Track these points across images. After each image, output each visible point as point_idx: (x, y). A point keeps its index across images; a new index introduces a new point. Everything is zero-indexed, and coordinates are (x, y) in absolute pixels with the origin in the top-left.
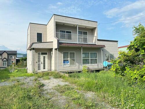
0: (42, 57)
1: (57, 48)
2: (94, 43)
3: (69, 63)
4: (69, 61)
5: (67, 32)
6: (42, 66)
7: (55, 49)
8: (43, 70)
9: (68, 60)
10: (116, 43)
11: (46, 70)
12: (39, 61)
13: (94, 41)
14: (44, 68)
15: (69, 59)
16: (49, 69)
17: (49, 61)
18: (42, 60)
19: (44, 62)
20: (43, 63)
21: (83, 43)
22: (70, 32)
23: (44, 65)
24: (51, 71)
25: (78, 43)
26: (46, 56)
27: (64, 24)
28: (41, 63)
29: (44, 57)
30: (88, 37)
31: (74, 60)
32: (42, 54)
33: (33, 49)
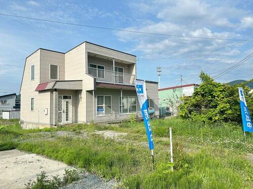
0: (64, 102)
1: (93, 89)
2: (131, 84)
3: (104, 112)
4: (104, 108)
5: (99, 67)
6: (64, 116)
7: (87, 91)
8: (66, 122)
9: (102, 107)
10: (155, 85)
11: (70, 122)
12: (60, 109)
13: (131, 82)
14: (67, 120)
15: (104, 105)
16: (74, 120)
17: (74, 108)
18: (64, 107)
19: (67, 110)
20: (65, 111)
21: (118, 83)
22: (103, 68)
23: (67, 115)
24: (76, 123)
25: (114, 83)
26: (70, 101)
27: (96, 55)
28: (62, 111)
29: (67, 102)
30: (124, 75)
31: (110, 107)
32: (65, 97)
33: (56, 90)
